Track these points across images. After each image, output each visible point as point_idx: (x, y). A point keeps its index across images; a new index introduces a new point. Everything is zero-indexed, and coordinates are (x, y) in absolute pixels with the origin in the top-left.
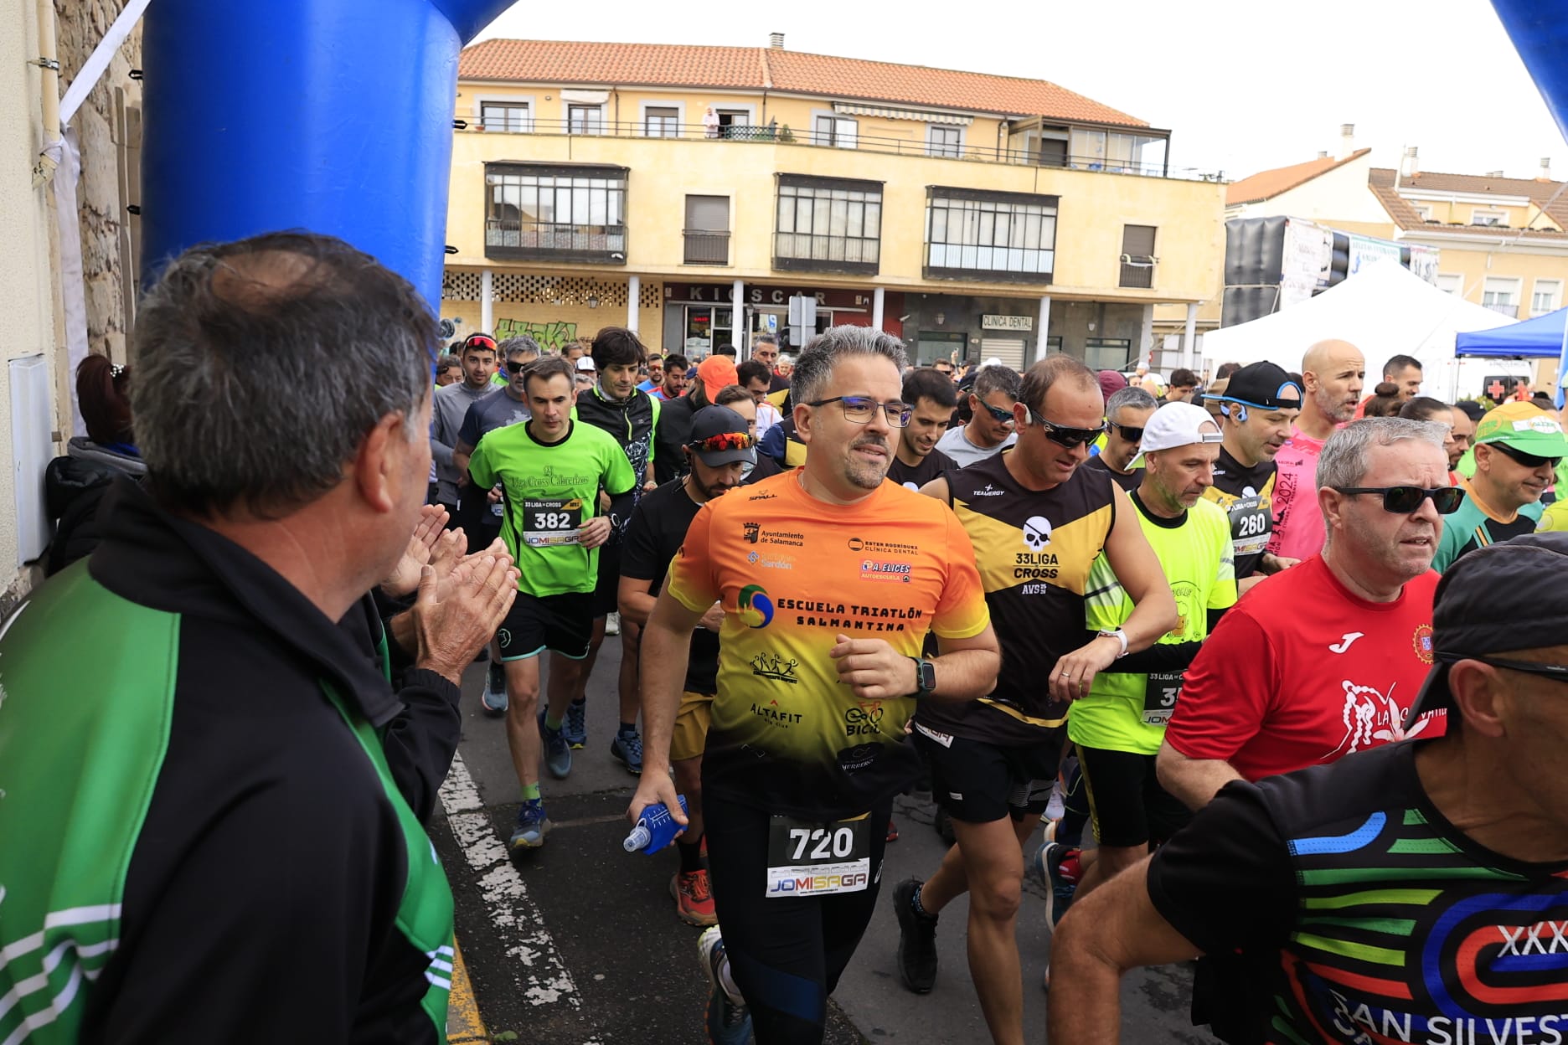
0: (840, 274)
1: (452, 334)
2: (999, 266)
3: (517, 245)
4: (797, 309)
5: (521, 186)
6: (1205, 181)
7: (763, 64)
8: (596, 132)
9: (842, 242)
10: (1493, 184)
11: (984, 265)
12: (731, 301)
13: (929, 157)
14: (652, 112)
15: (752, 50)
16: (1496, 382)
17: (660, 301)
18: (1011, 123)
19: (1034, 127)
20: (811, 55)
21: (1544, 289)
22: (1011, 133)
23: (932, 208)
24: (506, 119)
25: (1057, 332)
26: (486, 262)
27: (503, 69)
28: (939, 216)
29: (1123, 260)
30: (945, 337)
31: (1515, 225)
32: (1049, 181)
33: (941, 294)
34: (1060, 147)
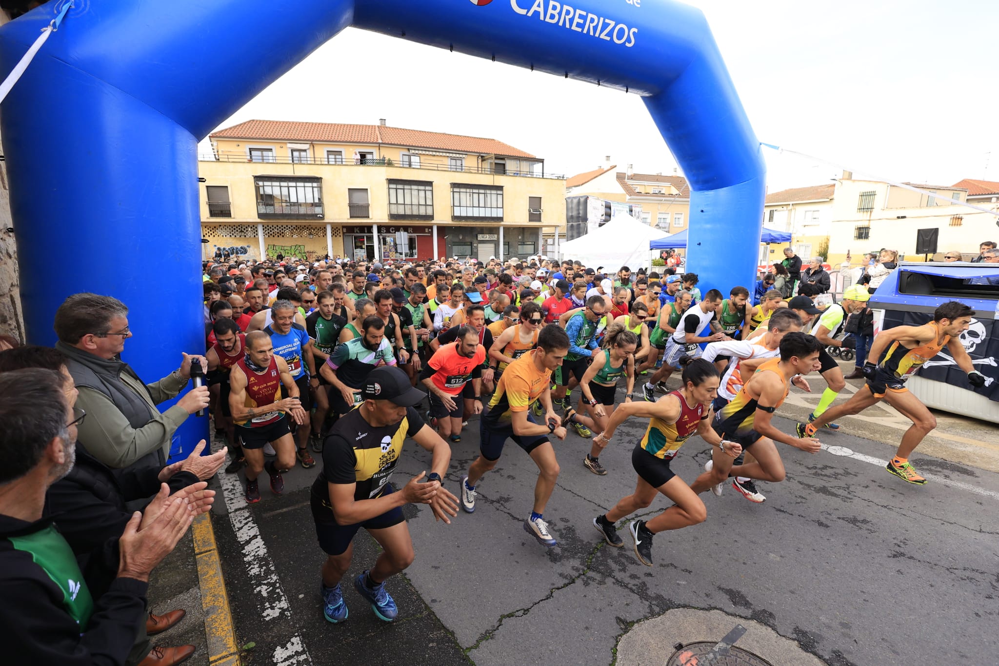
0: (418, 220)
1: (246, 253)
2: (482, 215)
3: (273, 212)
4: (399, 237)
5: (272, 186)
6: (558, 179)
7: (377, 132)
8: (305, 162)
9: (417, 207)
10: (658, 178)
11: (476, 215)
12: (372, 233)
13: (450, 171)
14: (329, 153)
15: (372, 126)
16: (664, 252)
17: (341, 234)
18: (482, 157)
19: (491, 158)
20: (398, 129)
21: (678, 216)
22: (482, 161)
23: (453, 192)
24: (263, 156)
25: (507, 240)
26: (259, 220)
27: (258, 134)
28: (456, 195)
29: (529, 211)
30: (465, 244)
31: (667, 193)
32: (499, 180)
33: (460, 227)
34: (502, 166)
